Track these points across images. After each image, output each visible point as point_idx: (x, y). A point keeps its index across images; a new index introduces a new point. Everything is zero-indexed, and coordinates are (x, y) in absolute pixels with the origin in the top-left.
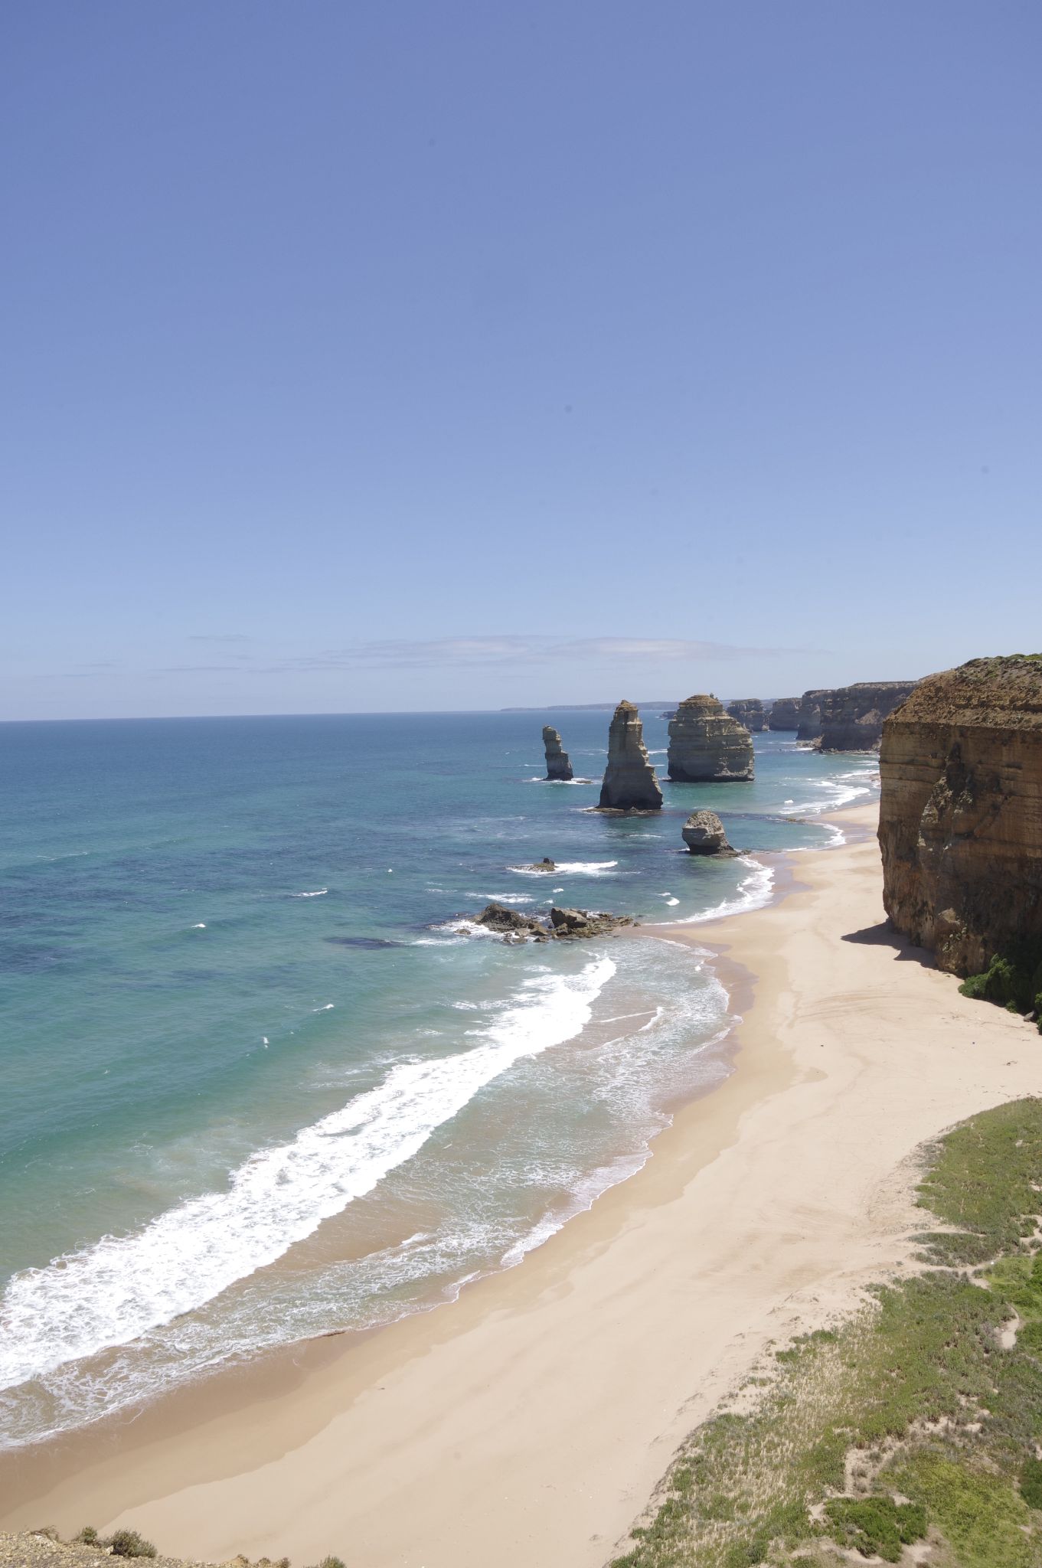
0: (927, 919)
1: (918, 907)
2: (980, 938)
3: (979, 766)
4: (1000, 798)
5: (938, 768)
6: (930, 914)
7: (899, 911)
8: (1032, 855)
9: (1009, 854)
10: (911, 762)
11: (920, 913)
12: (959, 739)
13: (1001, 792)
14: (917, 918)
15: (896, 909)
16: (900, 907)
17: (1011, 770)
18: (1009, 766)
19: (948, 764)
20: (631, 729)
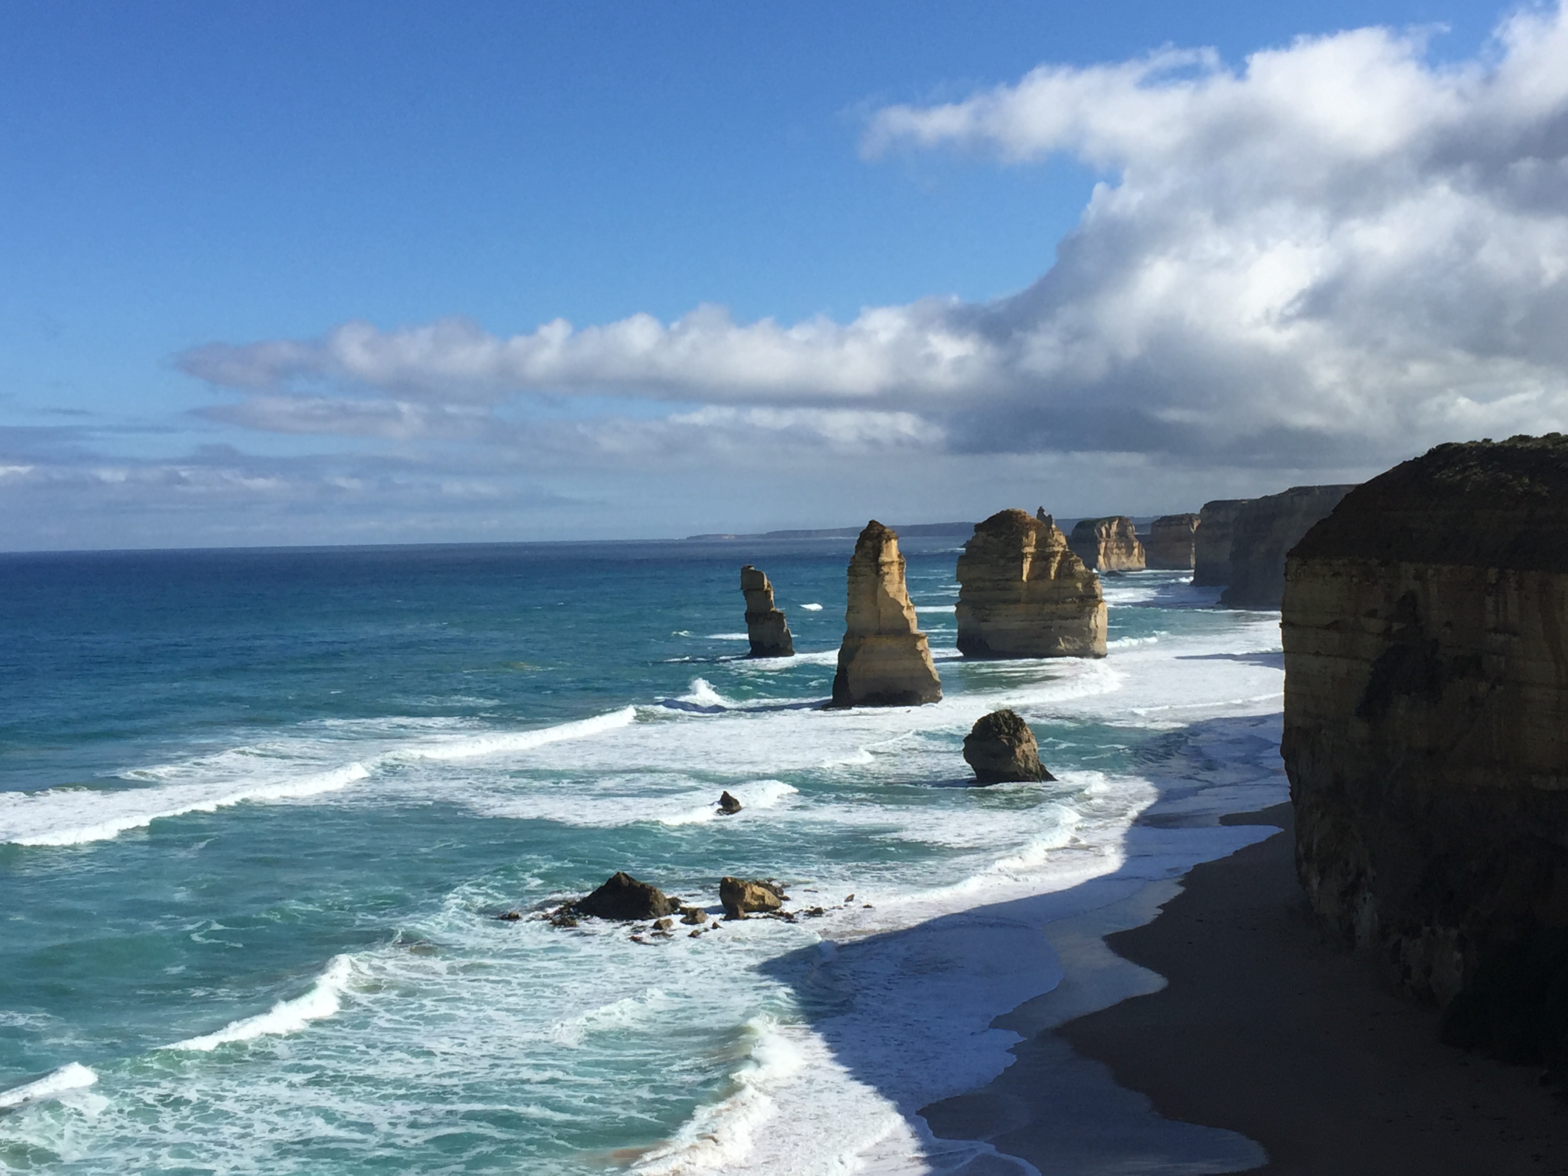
0: (1365, 899)
1: (1352, 878)
2: (1454, 933)
3: (1449, 631)
4: (1483, 687)
5: (1379, 634)
6: (1370, 889)
7: (1320, 884)
8: (1541, 787)
9: (1502, 783)
10: (1333, 626)
11: (1355, 888)
12: (1413, 584)
13: (1485, 676)
14: (1349, 898)
15: (1315, 883)
16: (1322, 879)
17: (1501, 638)
18: (1496, 630)
19: (1396, 627)
20: (885, 569)
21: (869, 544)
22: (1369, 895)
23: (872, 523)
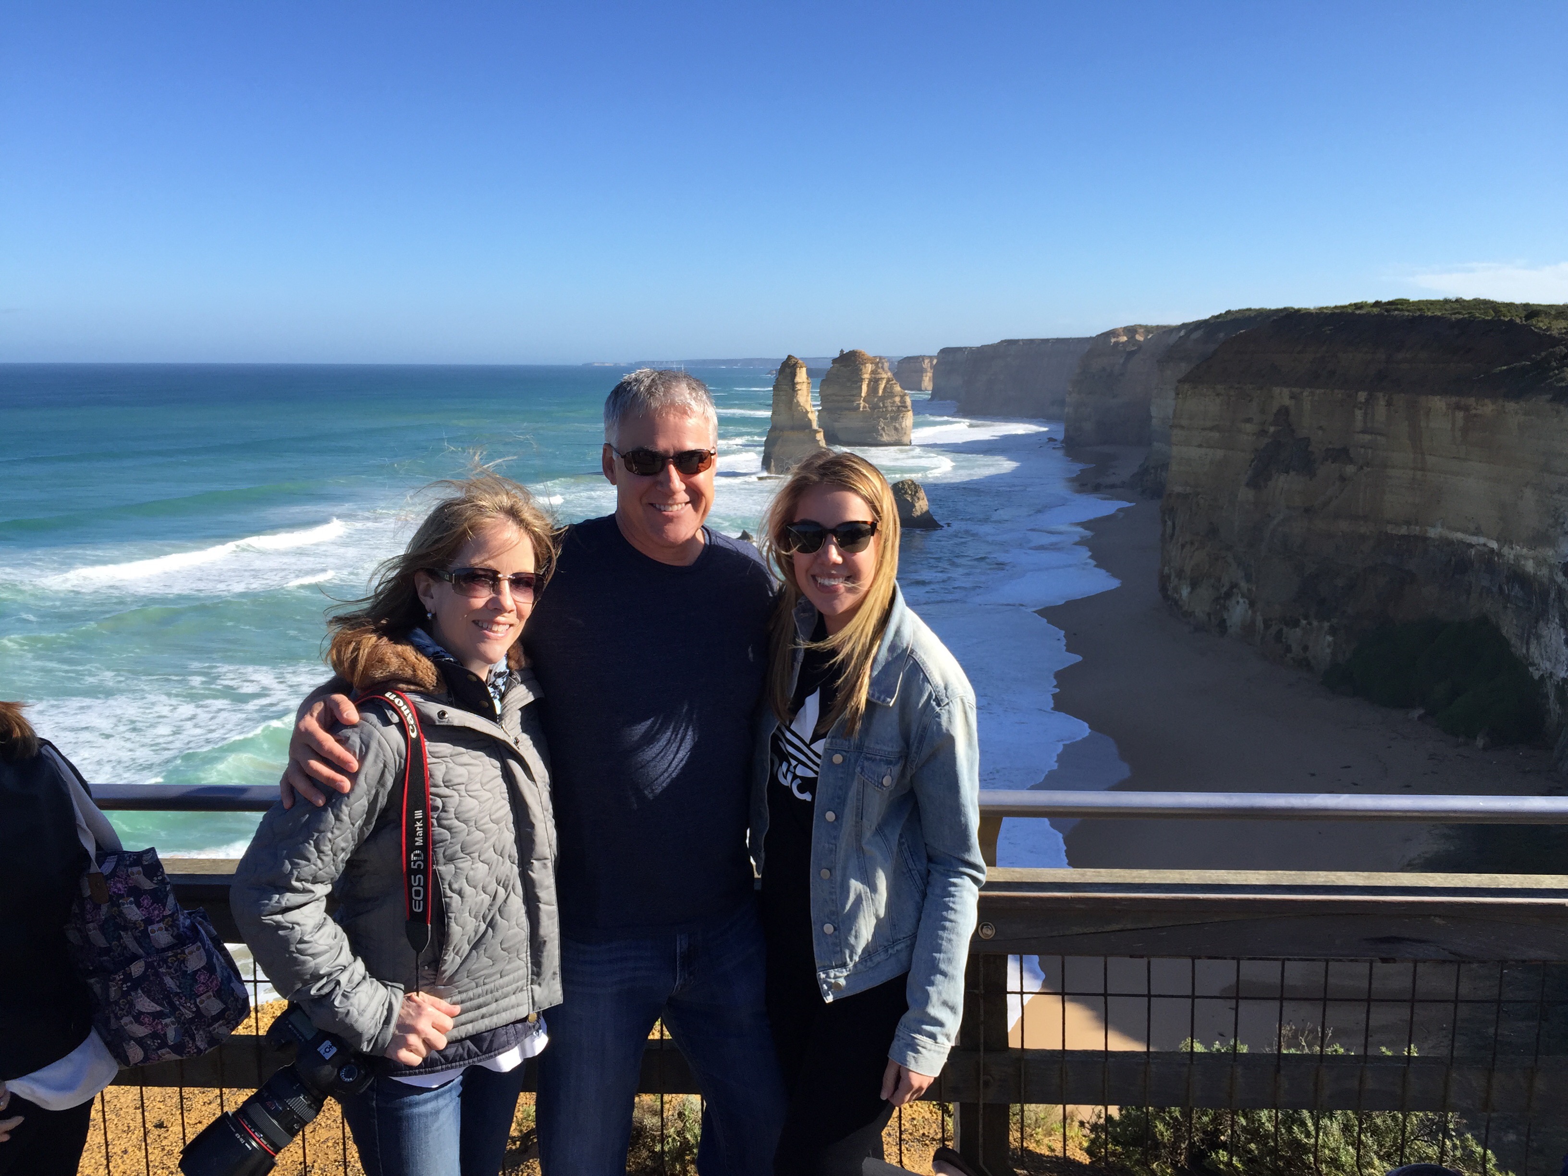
0: (1238, 602)
1: (1225, 589)
2: (1326, 625)
3: (1320, 432)
4: (1350, 469)
5: (1254, 434)
6: (1243, 596)
7: (1191, 592)
8: (1394, 532)
9: (1362, 530)
10: (1214, 428)
11: (1228, 595)
12: (1287, 402)
13: (1351, 461)
14: (1222, 601)
16: (1193, 589)
17: (1368, 437)
18: (1364, 432)
19: (1272, 429)
20: (798, 387)
21: (788, 370)
22: (1241, 601)
23: (790, 357)
